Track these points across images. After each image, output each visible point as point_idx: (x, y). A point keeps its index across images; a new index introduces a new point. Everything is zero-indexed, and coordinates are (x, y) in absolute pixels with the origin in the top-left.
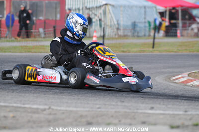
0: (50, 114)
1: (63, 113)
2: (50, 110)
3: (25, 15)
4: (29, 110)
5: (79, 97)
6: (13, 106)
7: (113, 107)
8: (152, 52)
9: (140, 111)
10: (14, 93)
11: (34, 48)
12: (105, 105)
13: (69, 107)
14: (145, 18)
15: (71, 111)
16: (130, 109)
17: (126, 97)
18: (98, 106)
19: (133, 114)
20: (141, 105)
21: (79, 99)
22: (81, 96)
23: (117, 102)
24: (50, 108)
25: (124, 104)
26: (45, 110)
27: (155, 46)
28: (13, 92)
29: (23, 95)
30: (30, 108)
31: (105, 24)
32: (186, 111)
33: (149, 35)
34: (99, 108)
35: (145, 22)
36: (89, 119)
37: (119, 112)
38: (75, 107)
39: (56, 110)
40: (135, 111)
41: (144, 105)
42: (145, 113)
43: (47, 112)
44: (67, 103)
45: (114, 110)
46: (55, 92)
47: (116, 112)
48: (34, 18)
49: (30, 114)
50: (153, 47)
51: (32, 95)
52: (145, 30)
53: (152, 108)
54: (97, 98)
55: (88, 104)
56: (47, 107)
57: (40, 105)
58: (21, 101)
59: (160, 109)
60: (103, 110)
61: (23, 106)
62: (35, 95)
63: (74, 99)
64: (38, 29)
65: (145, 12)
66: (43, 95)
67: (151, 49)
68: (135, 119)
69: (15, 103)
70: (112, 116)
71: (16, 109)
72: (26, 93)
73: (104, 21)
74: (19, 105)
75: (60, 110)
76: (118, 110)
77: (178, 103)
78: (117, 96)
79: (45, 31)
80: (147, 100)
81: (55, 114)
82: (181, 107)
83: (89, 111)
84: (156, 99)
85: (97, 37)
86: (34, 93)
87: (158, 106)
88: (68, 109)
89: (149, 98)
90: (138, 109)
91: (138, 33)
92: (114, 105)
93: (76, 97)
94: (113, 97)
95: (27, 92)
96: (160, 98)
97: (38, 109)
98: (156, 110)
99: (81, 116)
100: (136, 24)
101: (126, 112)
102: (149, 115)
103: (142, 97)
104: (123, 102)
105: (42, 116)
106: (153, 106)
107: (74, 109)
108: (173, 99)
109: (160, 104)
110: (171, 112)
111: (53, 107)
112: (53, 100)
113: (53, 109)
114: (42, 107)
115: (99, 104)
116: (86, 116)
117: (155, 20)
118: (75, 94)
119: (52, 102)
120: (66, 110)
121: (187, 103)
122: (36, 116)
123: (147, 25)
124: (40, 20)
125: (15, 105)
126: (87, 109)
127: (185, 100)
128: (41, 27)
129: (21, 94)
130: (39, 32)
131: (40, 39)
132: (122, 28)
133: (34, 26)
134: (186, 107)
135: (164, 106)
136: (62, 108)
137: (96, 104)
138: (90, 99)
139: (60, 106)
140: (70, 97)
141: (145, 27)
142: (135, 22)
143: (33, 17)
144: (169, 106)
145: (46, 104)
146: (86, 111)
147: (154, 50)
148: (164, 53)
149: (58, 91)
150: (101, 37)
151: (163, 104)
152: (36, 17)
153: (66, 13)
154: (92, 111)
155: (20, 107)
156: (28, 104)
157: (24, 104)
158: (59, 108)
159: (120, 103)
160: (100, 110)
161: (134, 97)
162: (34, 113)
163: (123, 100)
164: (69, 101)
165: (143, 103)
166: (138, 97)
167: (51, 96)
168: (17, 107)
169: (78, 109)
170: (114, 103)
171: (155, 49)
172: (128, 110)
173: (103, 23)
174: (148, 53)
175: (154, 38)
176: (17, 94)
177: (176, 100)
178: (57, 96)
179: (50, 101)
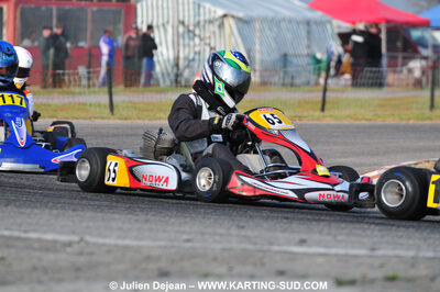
0: (81, 254)
1: (109, 251)
2: (82, 244)
4: (36, 245)
7: (217, 238)
8: (318, 119)
9: (276, 248)
11: (62, 110)
12: (203, 234)
13: (124, 238)
15: (127, 248)
16: (255, 244)
17: (251, 217)
18: (185, 237)
19: (260, 255)
20: (280, 235)
21: (147, 221)
22: (154, 215)
23: (229, 229)
24: (82, 240)
25: (243, 232)
26: (70, 244)
27: (327, 106)
28: (7, 205)
29: (28, 211)
30: (39, 240)
32: (373, 249)
34: (188, 241)
35: (308, 55)
36: (164, 265)
37: (230, 250)
38: (136, 238)
39: (95, 244)
40: (265, 247)
41: (287, 235)
42: (285, 252)
43: (75, 248)
44: (120, 229)
45: (219, 246)
46: (99, 207)
47: (224, 249)
48: (68, 45)
49: (37, 254)
50: (323, 110)
51: (47, 211)
53: (302, 242)
54: (188, 220)
55: (165, 231)
56: (75, 238)
57: (60, 233)
58: (20, 225)
59: (318, 244)
60: (197, 245)
61: (23, 235)
62: (54, 212)
63: (137, 220)
64: (76, 69)
65: (308, 33)
66: (71, 213)
67: (318, 113)
68: (263, 264)
69: (8, 229)
70: (215, 259)
71: (8, 242)
72: (36, 207)
74: (16, 234)
75: (104, 245)
76: (228, 246)
77: (360, 232)
78: (231, 216)
79: (89, 73)
80: (295, 225)
81: (92, 254)
82: (366, 240)
83: (165, 247)
84: (314, 223)
86: (51, 208)
87: (316, 237)
88: (121, 242)
89: (302, 219)
90: (272, 244)
91: (292, 77)
92: (221, 235)
93: (142, 217)
94: (223, 217)
95: (38, 205)
96: (323, 220)
97: (55, 242)
98: (310, 246)
99: (148, 258)
100: (289, 58)
101: (245, 250)
103: (287, 218)
104: (243, 227)
105: (62, 258)
106: (304, 237)
107: (134, 243)
108: (351, 222)
109: (320, 233)
110: (341, 251)
111: (88, 238)
112: (91, 224)
113: (87, 243)
114: (64, 238)
115: (190, 233)
116: (159, 258)
118: (142, 210)
119: (88, 227)
120: (116, 246)
121: (379, 230)
122: (51, 257)
124: (82, 48)
125: (7, 233)
126: (163, 243)
127: (378, 224)
128: (83, 64)
129: (22, 210)
130: (77, 73)
131: (77, 90)
132: (257, 68)
133: (67, 62)
134: (375, 239)
135: (329, 238)
136: (107, 241)
137: (184, 232)
138: (173, 220)
139: (105, 237)
140: (129, 216)
141: (308, 65)
142: (285, 55)
144: (340, 238)
145: (73, 233)
146: (160, 247)
147: (324, 117)
148: (345, 122)
149: (106, 203)
151: (329, 234)
152: (72, 43)
154: (173, 247)
155: (17, 238)
156: (35, 231)
157: (26, 231)
158: (101, 241)
159: (234, 231)
160: (189, 245)
161: (268, 217)
162: (47, 250)
163: (242, 224)
164: (126, 226)
165: (285, 231)
166: (277, 218)
167: (89, 214)
168: (11, 238)
169: (143, 243)
170: (222, 231)
171: (326, 113)
172: (250, 247)
174: (310, 122)
175: (325, 90)
176: (15, 209)
177: (357, 225)
178: (100, 215)
179: (84, 224)
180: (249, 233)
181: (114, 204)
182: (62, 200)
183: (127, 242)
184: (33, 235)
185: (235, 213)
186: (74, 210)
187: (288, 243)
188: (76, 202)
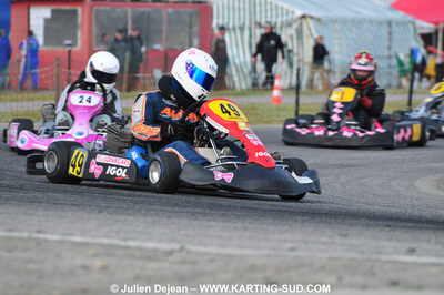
0: (183, 262)
1: (212, 260)
2: (184, 253)
3: (273, 43)
4: (138, 253)
5: (246, 225)
6: (101, 245)
7: (322, 247)
9: (385, 258)
10: (103, 215)
12: (306, 242)
13: (226, 246)
14: (389, 48)
15: (230, 256)
16: (362, 252)
17: (351, 225)
18: (289, 245)
19: (369, 264)
20: (386, 244)
21: (246, 229)
22: (251, 223)
23: (331, 237)
24: (182, 249)
25: (347, 241)
26: (171, 253)
28: (100, 212)
29: (123, 218)
30: (139, 248)
31: (299, 61)
33: (400, 86)
34: (292, 249)
35: (390, 57)
36: (269, 274)
37: (337, 259)
38: (239, 247)
39: (197, 253)
40: (374, 256)
41: (393, 244)
42: (395, 262)
43: (177, 257)
44: (220, 237)
45: (326, 255)
46: (193, 214)
47: (331, 259)
49: (139, 263)
51: (142, 219)
52: (389, 74)
53: (412, 251)
54: (287, 227)
55: (266, 240)
56: (176, 246)
57: (160, 241)
58: (118, 232)
59: (429, 253)
60: (301, 254)
61: (123, 243)
62: (149, 219)
63: (235, 228)
64: (152, 72)
65: (390, 34)
66: (165, 220)
69: (106, 237)
71: (109, 250)
72: (129, 215)
73: (298, 54)
74: (115, 242)
75: (205, 254)
76: (334, 255)
78: (330, 224)
80: (398, 233)
81: (195, 263)
83: (269, 256)
84: (418, 231)
85: (282, 90)
86: (145, 215)
87: (424, 246)
88: (222, 251)
89: (404, 227)
90: (379, 253)
92: (325, 244)
93: (239, 224)
94: (322, 225)
95: (130, 211)
96: (427, 228)
97: (155, 250)
98: (420, 255)
99: (253, 268)
101: (353, 259)
102: (405, 266)
103: (388, 226)
104: (346, 236)
105: (165, 267)
106: (413, 246)
107: (237, 252)
109: (428, 241)
111: (189, 247)
112: (189, 232)
113: (189, 252)
114: (165, 246)
115: (292, 242)
116: (264, 267)
117: (413, 53)
118: (238, 217)
119: (187, 235)
120: (219, 255)
122: (152, 266)
123: (395, 62)
124: (156, 50)
125: (106, 241)
126: (266, 252)
128: (158, 67)
129: (116, 217)
130: (153, 77)
132: (337, 70)
135: (438, 247)
136: (212, 250)
137: (286, 241)
138: (271, 228)
139: (206, 245)
140: (226, 224)
141: (390, 66)
143: (141, 45)
145: (173, 241)
146: (264, 256)
149: (198, 210)
150: (290, 88)
151: (437, 243)
152: (147, 46)
153: (212, 36)
154: (277, 256)
155: (118, 247)
156: (134, 239)
157: (125, 239)
158: (202, 249)
159: (338, 239)
160: (292, 254)
161: (368, 225)
162: (149, 259)
163: (344, 232)
164: (226, 234)
165: (390, 239)
166: (378, 226)
167: (185, 221)
168: (110, 246)
169: (246, 252)
170: (324, 239)
172: (357, 256)
173: (295, 59)
175: (411, 92)
176: (109, 216)
178: (196, 222)
179: (183, 232)
180: (353, 241)
181: (208, 211)
182: (154, 207)
183: (229, 251)
184: (132, 243)
185: (333, 220)
186: (169, 217)
187: (397, 252)
188: (168, 209)
